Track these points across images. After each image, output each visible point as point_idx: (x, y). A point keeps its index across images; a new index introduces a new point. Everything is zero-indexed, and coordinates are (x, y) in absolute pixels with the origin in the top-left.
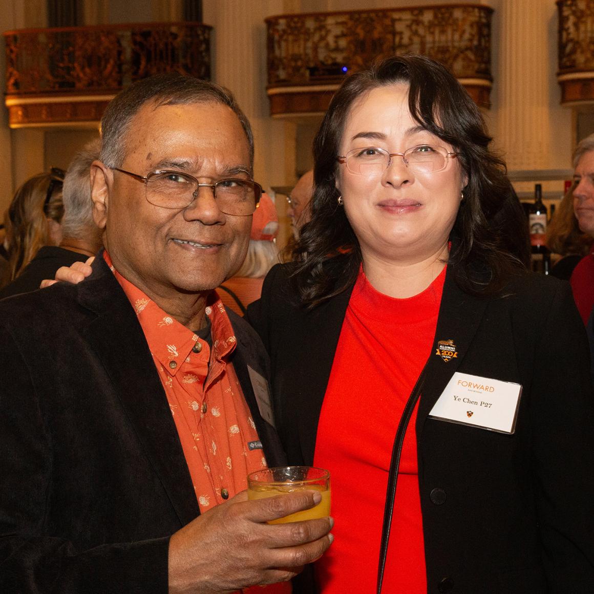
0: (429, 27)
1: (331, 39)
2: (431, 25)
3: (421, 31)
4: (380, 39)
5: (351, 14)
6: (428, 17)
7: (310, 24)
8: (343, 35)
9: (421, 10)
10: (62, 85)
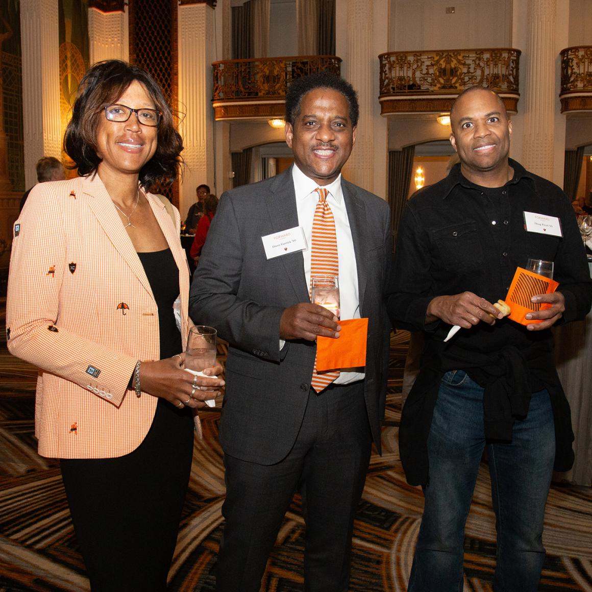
0: (487, 62)
1: (424, 68)
2: (488, 60)
3: (482, 64)
4: (455, 68)
5: (438, 52)
6: (486, 56)
7: (411, 58)
8: (432, 65)
9: (482, 51)
10: (249, 94)
